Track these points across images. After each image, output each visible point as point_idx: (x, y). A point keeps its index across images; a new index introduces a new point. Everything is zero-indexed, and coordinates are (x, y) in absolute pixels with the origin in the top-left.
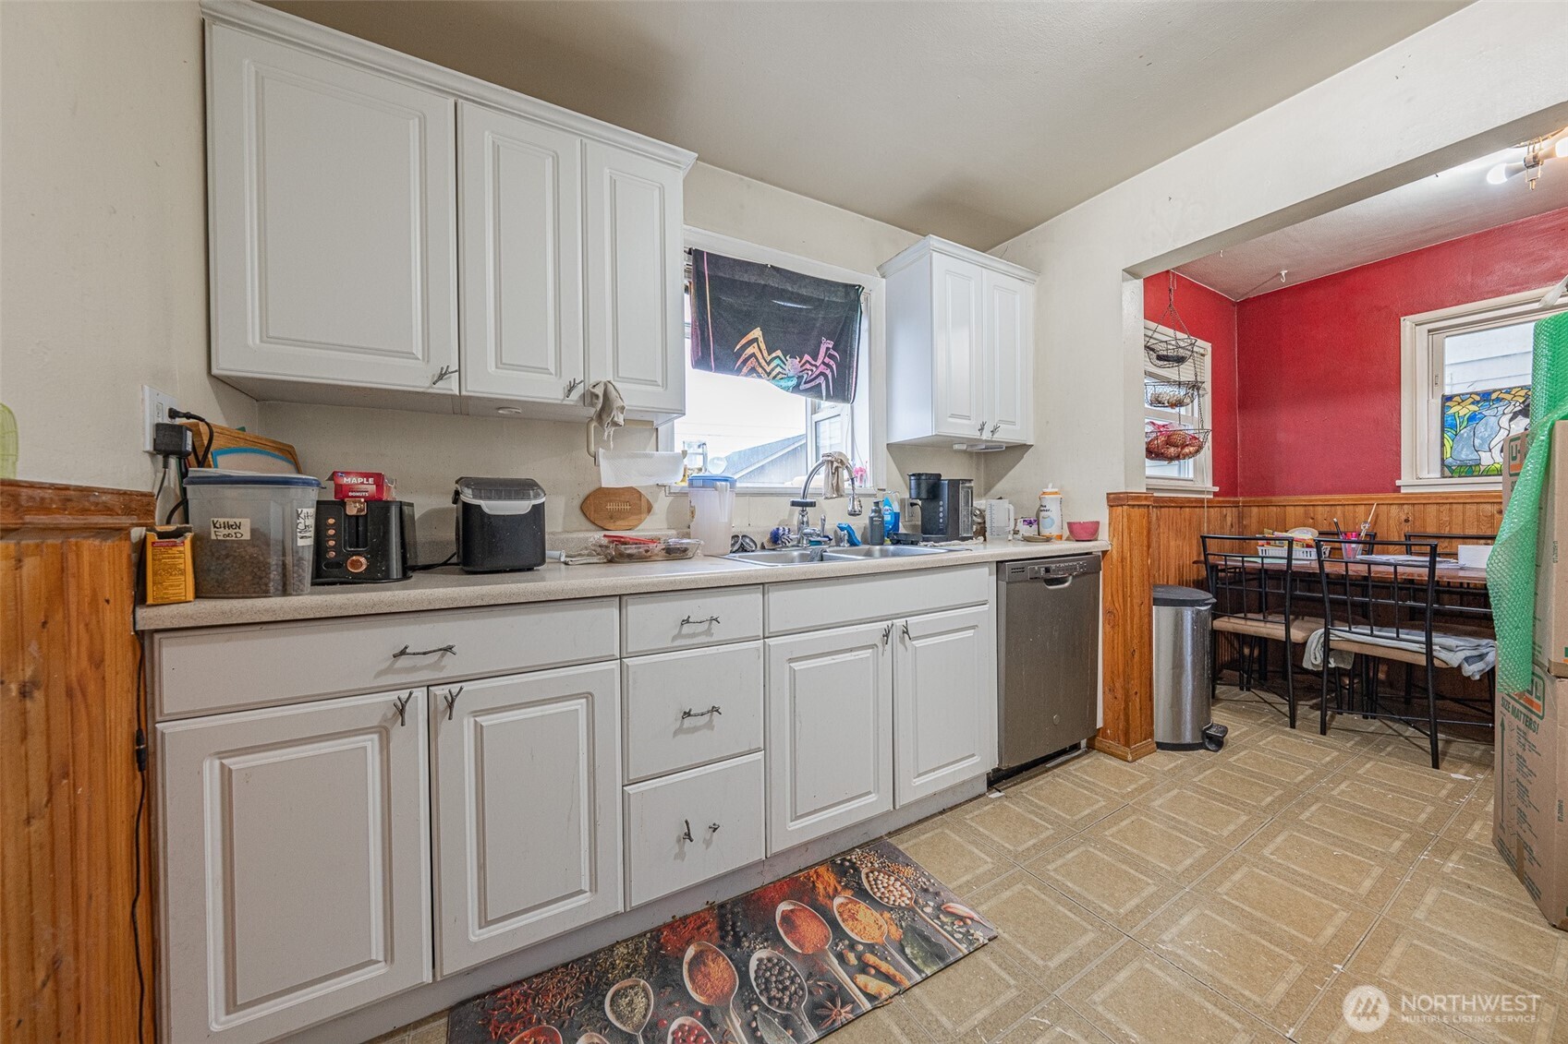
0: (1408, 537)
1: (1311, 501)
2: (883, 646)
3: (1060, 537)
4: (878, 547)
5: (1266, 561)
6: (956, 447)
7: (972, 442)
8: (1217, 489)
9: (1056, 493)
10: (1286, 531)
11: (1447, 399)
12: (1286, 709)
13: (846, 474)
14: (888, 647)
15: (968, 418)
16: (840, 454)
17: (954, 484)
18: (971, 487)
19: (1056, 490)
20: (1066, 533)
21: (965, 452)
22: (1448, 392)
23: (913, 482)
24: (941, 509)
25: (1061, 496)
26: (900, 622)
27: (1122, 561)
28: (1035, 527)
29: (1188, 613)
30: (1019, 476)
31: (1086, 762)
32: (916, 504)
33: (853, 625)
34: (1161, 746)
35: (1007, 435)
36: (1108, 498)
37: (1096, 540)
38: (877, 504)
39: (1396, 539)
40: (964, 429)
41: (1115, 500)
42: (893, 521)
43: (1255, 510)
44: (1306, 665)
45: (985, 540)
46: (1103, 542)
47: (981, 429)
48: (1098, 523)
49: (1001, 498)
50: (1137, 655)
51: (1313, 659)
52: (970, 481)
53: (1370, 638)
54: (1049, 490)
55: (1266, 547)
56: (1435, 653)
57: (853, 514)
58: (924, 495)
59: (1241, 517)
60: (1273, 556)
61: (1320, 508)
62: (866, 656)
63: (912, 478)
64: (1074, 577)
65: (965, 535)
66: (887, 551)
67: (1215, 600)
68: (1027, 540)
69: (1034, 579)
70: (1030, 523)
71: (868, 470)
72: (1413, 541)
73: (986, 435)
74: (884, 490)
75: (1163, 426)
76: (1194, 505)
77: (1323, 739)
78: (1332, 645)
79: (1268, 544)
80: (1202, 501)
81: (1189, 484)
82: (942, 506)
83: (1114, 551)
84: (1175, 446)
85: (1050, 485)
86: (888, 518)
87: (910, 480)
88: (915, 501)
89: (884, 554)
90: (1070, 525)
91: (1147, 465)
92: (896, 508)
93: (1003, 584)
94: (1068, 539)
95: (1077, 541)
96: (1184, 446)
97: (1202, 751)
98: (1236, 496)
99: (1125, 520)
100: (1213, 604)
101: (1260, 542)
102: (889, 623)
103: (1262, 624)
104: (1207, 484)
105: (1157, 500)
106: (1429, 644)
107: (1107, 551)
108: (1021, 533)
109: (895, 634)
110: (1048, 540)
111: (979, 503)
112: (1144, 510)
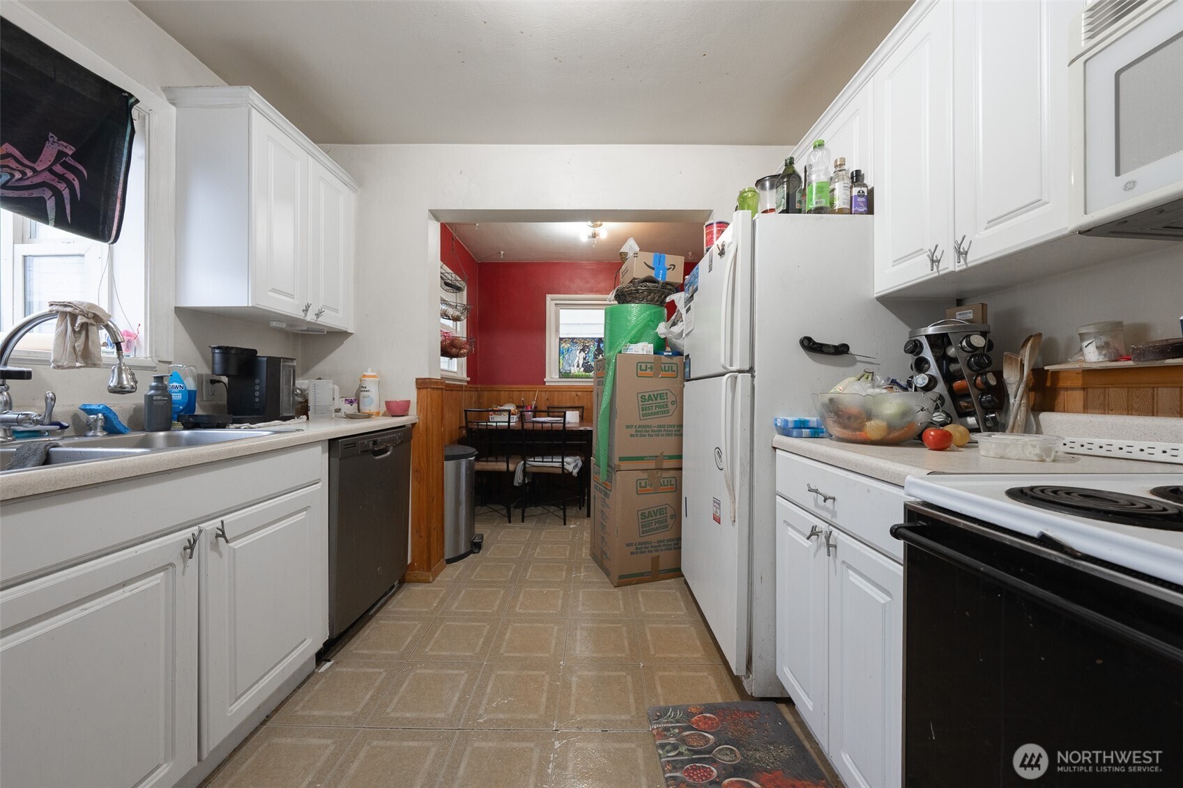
0: (548, 408)
1: (510, 388)
2: (185, 562)
3: (378, 414)
4: (162, 434)
5: (498, 424)
6: (274, 324)
7: (292, 321)
8: (469, 379)
9: (374, 376)
10: (502, 406)
11: (561, 339)
12: (504, 512)
13: (103, 335)
14: (192, 563)
15: (292, 296)
16: (92, 306)
17: (274, 363)
18: (294, 367)
19: (374, 374)
20: (384, 409)
21: (280, 330)
22: (561, 336)
23: (218, 357)
24: (257, 388)
25: (378, 379)
26: (211, 526)
27: (426, 431)
28: (355, 405)
29: (464, 462)
30: (339, 358)
31: (400, 596)
32: (219, 382)
33: (127, 548)
34: (449, 561)
35: (330, 320)
36: (417, 382)
37: (407, 415)
38: (159, 379)
39: (543, 409)
40: (287, 306)
41: (422, 384)
42: (186, 400)
43: (486, 393)
44: (516, 484)
45: (308, 419)
46: (412, 417)
47: (306, 310)
48: (409, 401)
49: (320, 379)
50: (435, 498)
51: (518, 479)
52: (292, 360)
53: (541, 463)
54: (369, 373)
55: (494, 416)
56: (565, 467)
57: (120, 390)
58: (233, 371)
59: (479, 397)
60: (499, 420)
61: (515, 393)
62: (156, 582)
63: (217, 351)
64: (394, 447)
65: (285, 415)
66: (179, 437)
67: (477, 453)
68: (351, 417)
69: (365, 452)
70: (351, 402)
71: (142, 335)
72: (550, 410)
73: (310, 317)
74: (170, 363)
75: (446, 333)
76: (458, 389)
77: (523, 524)
78: (527, 470)
79: (495, 414)
80: (461, 386)
81: (455, 375)
82: (259, 384)
83: (421, 423)
84: (456, 347)
85: (370, 370)
86: (177, 397)
87: (213, 353)
88: (217, 378)
89: (173, 443)
90: (387, 403)
91: (441, 361)
92: (191, 385)
93: (336, 461)
94: (384, 415)
95: (393, 416)
96: (461, 349)
97: (471, 555)
98: (476, 384)
99: (429, 399)
100: (476, 455)
101: (490, 413)
102: (195, 529)
103: (495, 463)
104: (463, 375)
105: (448, 385)
106: (563, 462)
107: (415, 424)
108: (343, 411)
109: (204, 544)
110: (369, 416)
111: (301, 383)
112: (439, 392)
